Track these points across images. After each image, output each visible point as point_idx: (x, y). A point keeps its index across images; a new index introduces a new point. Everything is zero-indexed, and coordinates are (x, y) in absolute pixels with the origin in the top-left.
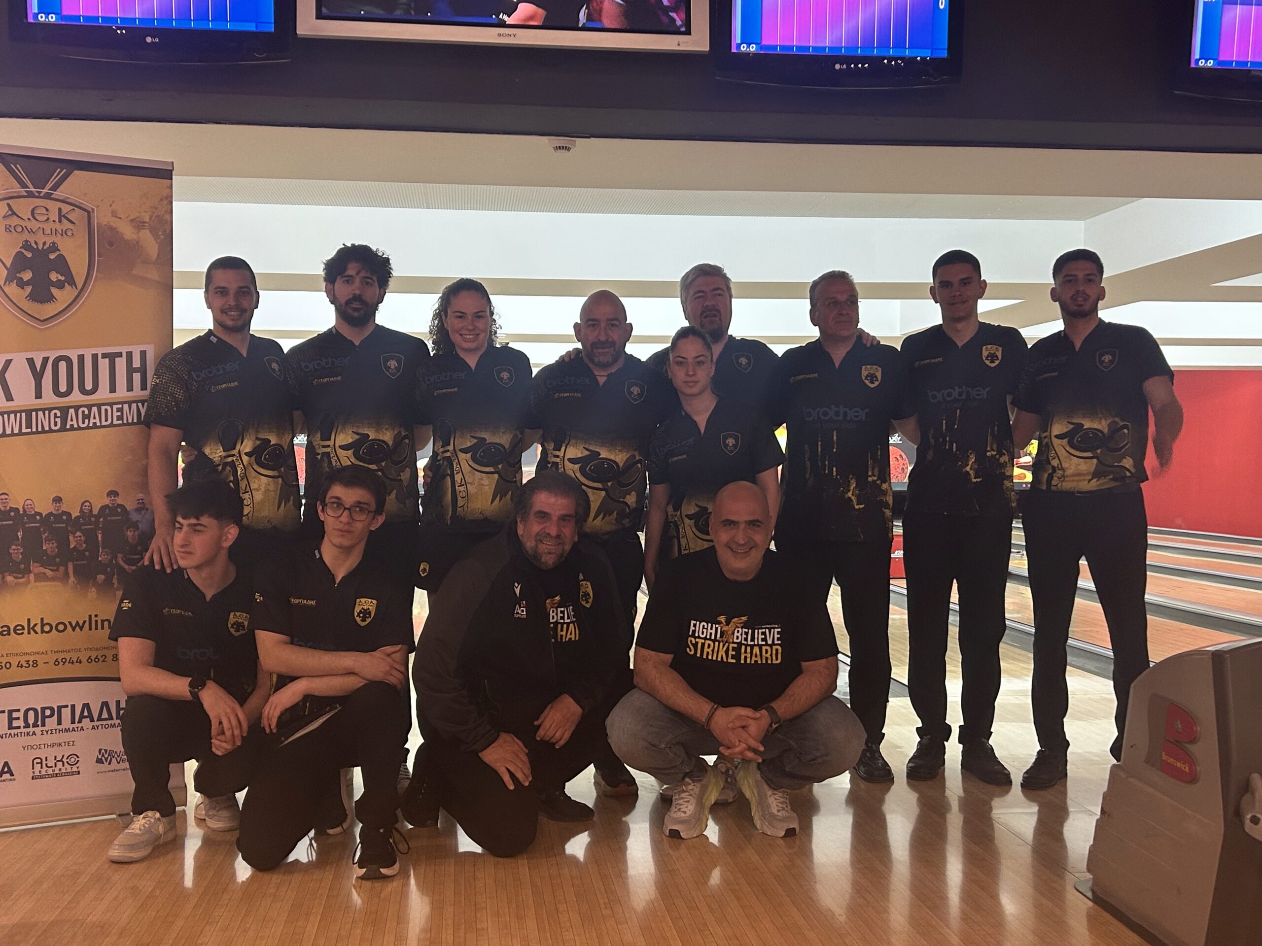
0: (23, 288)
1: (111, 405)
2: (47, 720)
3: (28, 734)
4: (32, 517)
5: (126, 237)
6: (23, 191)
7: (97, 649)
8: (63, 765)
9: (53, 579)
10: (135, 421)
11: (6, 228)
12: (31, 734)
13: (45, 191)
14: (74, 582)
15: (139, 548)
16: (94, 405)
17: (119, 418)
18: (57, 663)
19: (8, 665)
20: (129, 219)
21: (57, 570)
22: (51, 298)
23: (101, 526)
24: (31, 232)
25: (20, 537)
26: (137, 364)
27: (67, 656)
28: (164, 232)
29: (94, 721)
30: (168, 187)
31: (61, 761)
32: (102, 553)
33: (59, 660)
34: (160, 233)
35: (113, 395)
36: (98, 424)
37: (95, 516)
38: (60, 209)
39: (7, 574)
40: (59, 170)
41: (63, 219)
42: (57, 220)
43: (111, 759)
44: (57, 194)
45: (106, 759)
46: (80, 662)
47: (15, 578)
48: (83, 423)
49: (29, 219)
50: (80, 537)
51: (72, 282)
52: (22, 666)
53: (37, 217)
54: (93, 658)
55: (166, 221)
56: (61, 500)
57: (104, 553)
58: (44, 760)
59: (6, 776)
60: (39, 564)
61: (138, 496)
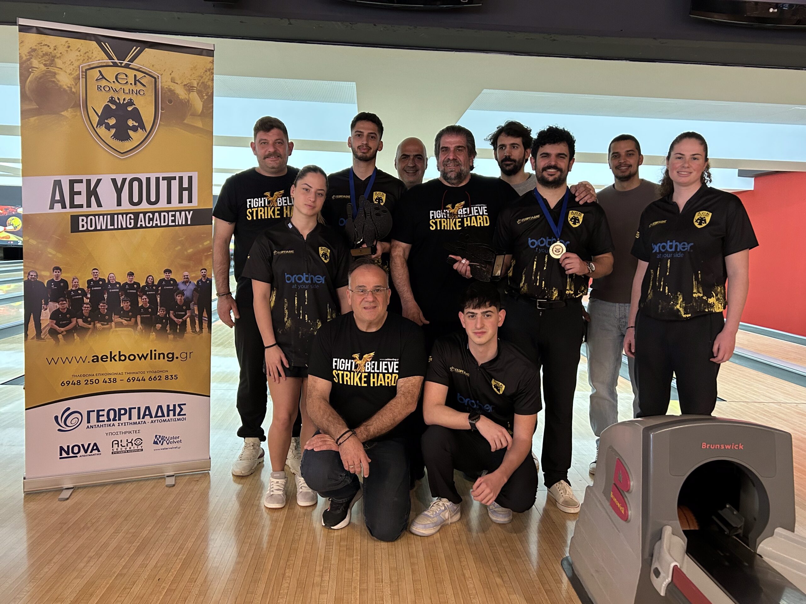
0: (109, 130)
1: (168, 212)
2: (122, 416)
3: (110, 425)
4: (114, 285)
5: (180, 97)
6: (110, 62)
7: (155, 372)
8: (132, 445)
9: (127, 326)
10: (184, 223)
11: (98, 88)
12: (111, 425)
13: (125, 62)
14: (141, 328)
15: (184, 307)
16: (156, 212)
17: (174, 221)
18: (129, 380)
19: (97, 381)
20: (183, 84)
21: (130, 320)
22: (128, 138)
23: (159, 292)
24: (115, 91)
26: (186, 185)
27: (136, 376)
28: (207, 95)
29: (152, 417)
30: (210, 62)
31: (131, 442)
33: (131, 379)
34: (204, 95)
35: (169, 205)
36: (159, 225)
37: (155, 285)
38: (135, 76)
39: (97, 322)
40: (135, 47)
41: (138, 83)
42: (133, 84)
43: (163, 442)
44: (133, 65)
45: (160, 442)
46: (144, 380)
47: (102, 325)
48: (149, 223)
49: (114, 82)
50: (146, 299)
51: (143, 127)
53: (119, 80)
54: (153, 378)
55: (209, 86)
56: (133, 274)
57: (161, 310)
58: (120, 442)
59: (95, 452)
60: (118, 316)
61: (184, 273)
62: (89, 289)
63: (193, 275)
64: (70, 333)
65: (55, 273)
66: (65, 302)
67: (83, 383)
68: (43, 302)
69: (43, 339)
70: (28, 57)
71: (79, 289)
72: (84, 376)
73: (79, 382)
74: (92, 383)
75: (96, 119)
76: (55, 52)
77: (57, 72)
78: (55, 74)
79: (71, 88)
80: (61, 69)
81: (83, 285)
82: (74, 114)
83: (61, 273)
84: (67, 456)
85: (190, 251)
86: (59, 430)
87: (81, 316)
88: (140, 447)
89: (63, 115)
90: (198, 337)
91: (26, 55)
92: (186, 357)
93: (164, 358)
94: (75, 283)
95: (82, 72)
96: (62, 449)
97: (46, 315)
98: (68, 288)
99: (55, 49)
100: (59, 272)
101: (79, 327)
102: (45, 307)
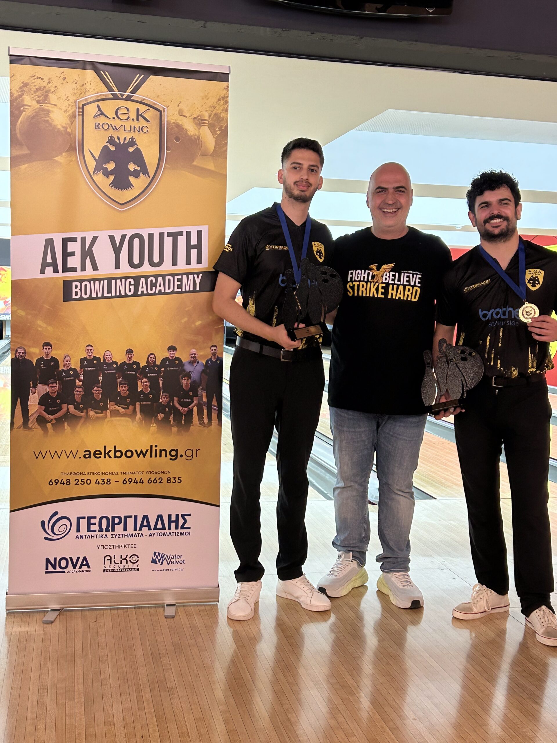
0: (107, 177)
1: (173, 275)
2: (116, 527)
3: (102, 536)
4: (110, 365)
5: (189, 133)
6: (109, 95)
7: (156, 473)
8: (127, 563)
9: (124, 415)
10: (191, 289)
11: (96, 126)
12: (104, 536)
13: (127, 94)
14: (140, 418)
15: (191, 393)
16: (160, 275)
17: (179, 287)
18: (125, 482)
19: (89, 482)
20: (193, 117)
21: (128, 408)
22: (128, 185)
23: (162, 374)
24: (115, 129)
25: (101, 380)
26: (194, 242)
27: (133, 477)
28: (220, 129)
29: (151, 530)
30: (225, 88)
31: (125, 559)
32: (162, 396)
33: (127, 480)
34: (217, 129)
35: (175, 267)
36: (163, 291)
37: (157, 366)
38: (138, 109)
39: (91, 409)
40: (138, 75)
41: (141, 118)
42: (135, 119)
43: (163, 561)
44: (136, 96)
45: (159, 561)
46: (143, 482)
47: (96, 413)
48: (151, 290)
49: (114, 118)
50: (146, 382)
51: (145, 171)
52: (99, 483)
53: (120, 116)
54: (152, 479)
55: (223, 118)
56: (132, 352)
57: (164, 396)
58: (113, 558)
59: (85, 568)
60: (114, 403)
61: (191, 351)
62: (83, 370)
63: (202, 353)
64: (59, 421)
65: (44, 349)
66: (55, 385)
67: (73, 482)
68: (32, 385)
69: (31, 428)
70: (20, 93)
71: (71, 369)
72: (74, 474)
73: (68, 482)
74: (83, 483)
75: (92, 164)
76: (50, 85)
77: (51, 109)
78: (49, 112)
79: (66, 128)
80: (56, 105)
81: (75, 364)
82: (70, 159)
83: (52, 350)
84: (52, 570)
85: (198, 323)
86: (46, 538)
87: (72, 402)
88: (135, 566)
89: (57, 161)
90: (206, 430)
91: (17, 91)
92: (192, 455)
93: (166, 456)
94: (67, 361)
95: (79, 108)
96: (48, 561)
97: (34, 400)
98: (59, 368)
99: (49, 83)
100: (49, 349)
101: (69, 416)
102: (34, 390)
